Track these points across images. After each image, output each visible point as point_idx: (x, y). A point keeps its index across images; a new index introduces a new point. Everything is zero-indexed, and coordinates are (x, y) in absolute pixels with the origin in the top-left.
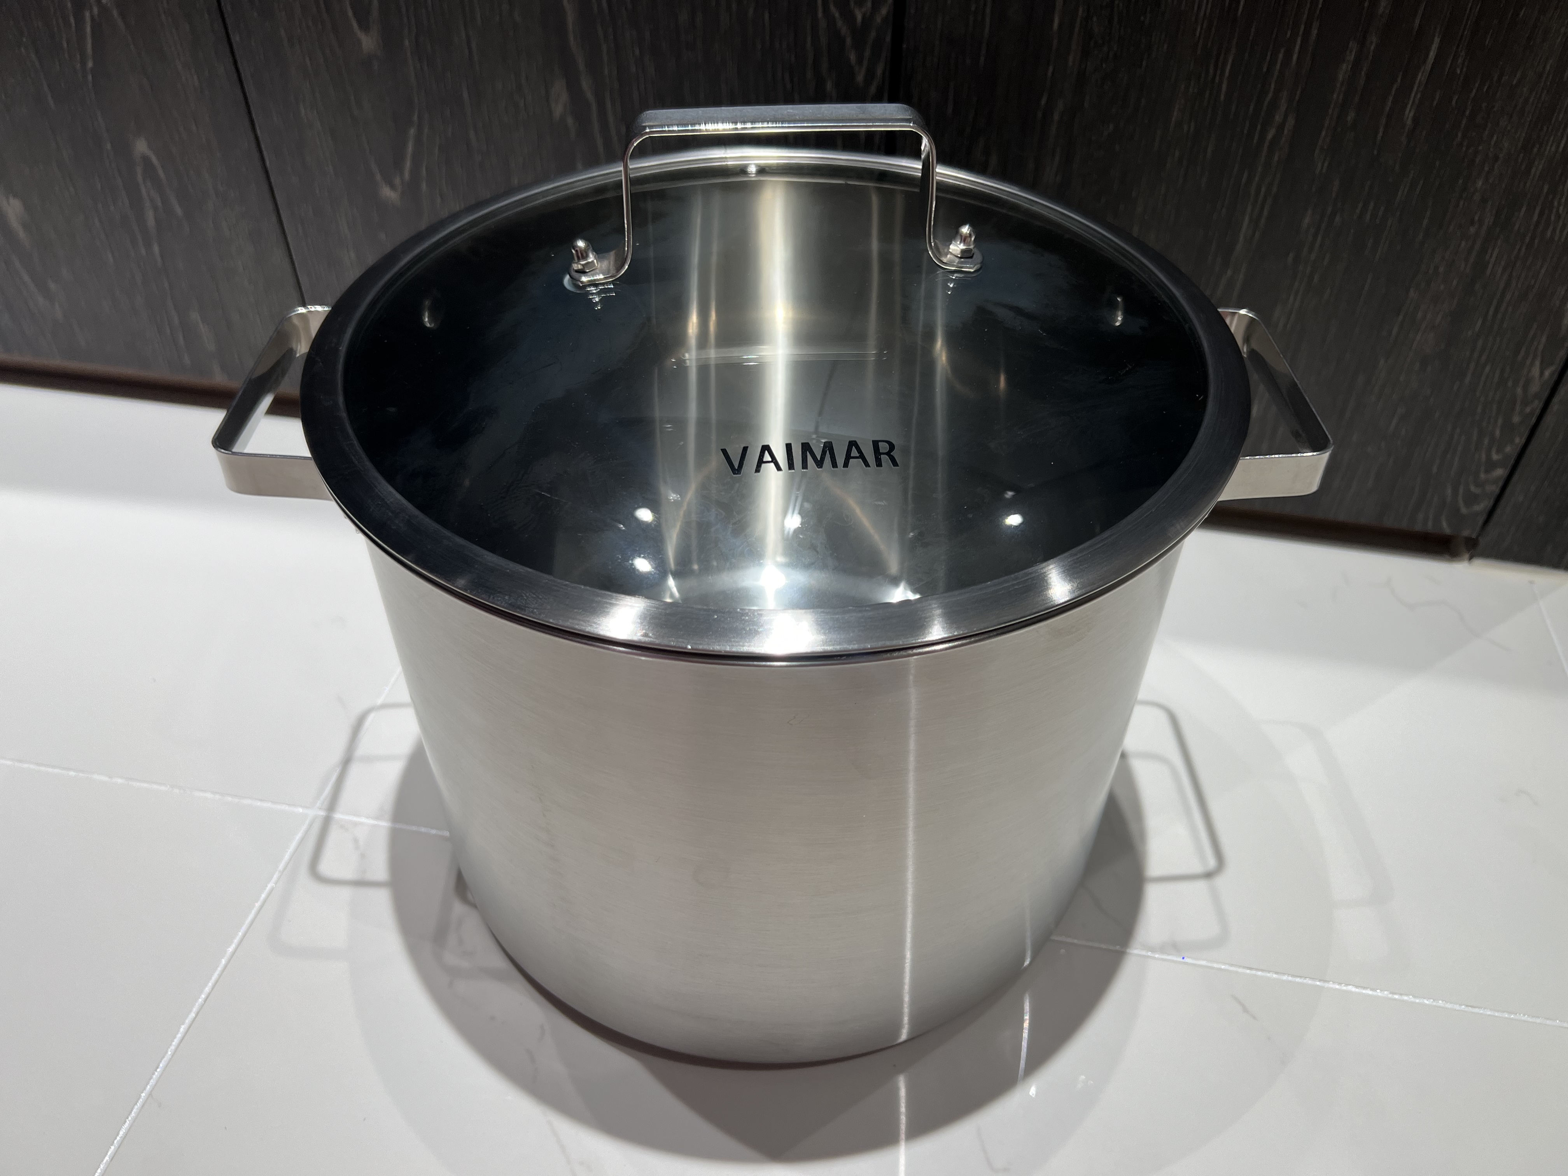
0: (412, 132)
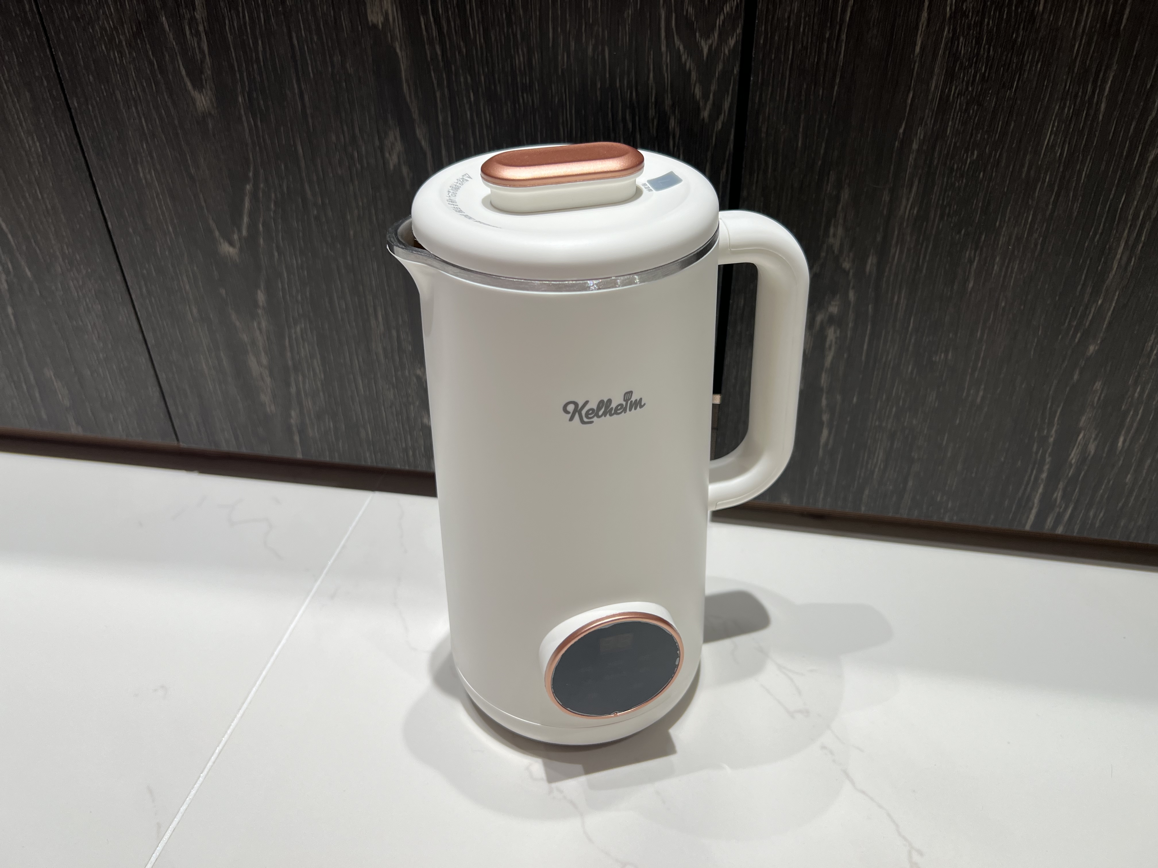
0: (248, 187)
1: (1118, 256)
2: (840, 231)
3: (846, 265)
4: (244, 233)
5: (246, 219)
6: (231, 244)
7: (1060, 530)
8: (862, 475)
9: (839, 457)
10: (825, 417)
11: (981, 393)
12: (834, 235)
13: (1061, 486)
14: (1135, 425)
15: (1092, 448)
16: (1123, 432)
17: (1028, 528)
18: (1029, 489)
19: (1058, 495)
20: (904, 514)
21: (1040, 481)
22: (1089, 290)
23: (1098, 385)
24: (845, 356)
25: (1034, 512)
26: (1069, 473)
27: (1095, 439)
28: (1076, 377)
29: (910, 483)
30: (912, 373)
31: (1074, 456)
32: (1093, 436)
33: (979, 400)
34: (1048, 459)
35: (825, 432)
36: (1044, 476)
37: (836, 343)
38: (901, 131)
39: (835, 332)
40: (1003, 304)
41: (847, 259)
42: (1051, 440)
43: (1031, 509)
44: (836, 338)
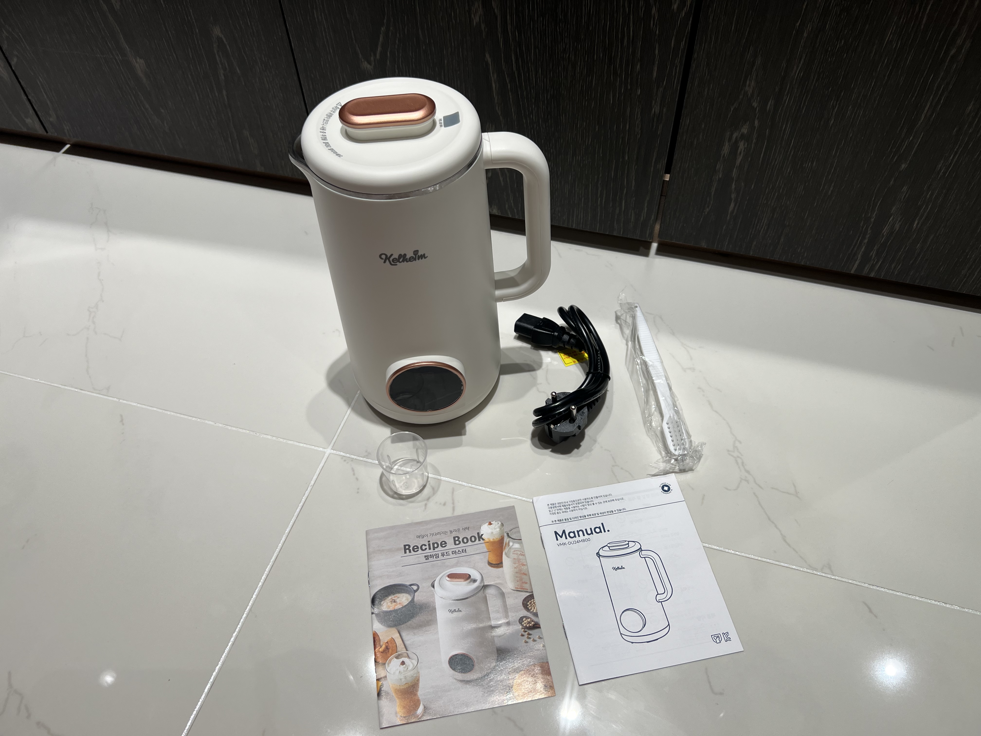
0: (383, 29)
1: (925, 111)
2: (753, 83)
3: (755, 104)
4: (378, 56)
5: (379, 49)
6: (370, 63)
7: (872, 275)
8: (753, 232)
9: (740, 221)
10: (733, 196)
11: (831, 189)
12: (749, 86)
13: (876, 248)
14: (926, 214)
15: (897, 226)
16: (918, 218)
17: (852, 272)
18: (855, 249)
19: (873, 254)
20: (776, 258)
21: (863, 244)
22: (905, 131)
23: (905, 188)
24: (749, 159)
25: (857, 262)
26: (881, 240)
27: (899, 221)
28: (892, 183)
29: (782, 240)
30: (789, 173)
31: (885, 231)
32: (899, 219)
33: (830, 192)
34: (869, 232)
35: (732, 205)
36: (866, 241)
37: (744, 151)
38: (798, 24)
39: (744, 144)
40: (851, 135)
41: (756, 101)
42: (873, 220)
43: (856, 260)
44: (745, 148)
